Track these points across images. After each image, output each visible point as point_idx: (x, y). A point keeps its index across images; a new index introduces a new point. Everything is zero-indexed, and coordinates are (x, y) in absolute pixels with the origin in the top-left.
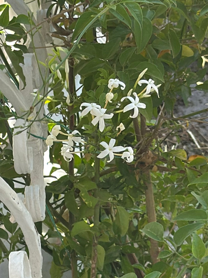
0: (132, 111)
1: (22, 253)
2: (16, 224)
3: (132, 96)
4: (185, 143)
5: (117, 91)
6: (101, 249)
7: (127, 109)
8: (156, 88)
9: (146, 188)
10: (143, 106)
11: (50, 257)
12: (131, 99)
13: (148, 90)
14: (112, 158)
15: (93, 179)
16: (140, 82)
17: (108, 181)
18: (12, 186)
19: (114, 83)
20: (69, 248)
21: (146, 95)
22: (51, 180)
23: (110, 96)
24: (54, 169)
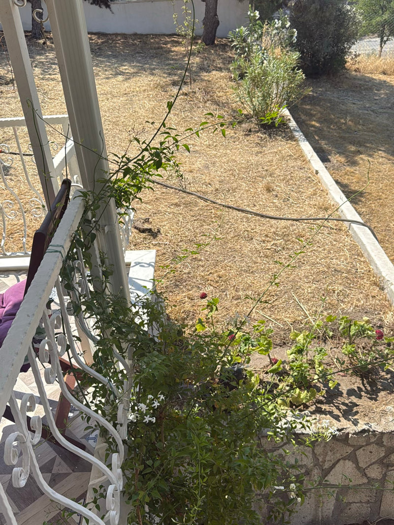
0: (155, 406)
1: (117, 454)
3: (156, 401)
5: (151, 399)
7: (153, 406)
8: (164, 398)
10: (159, 404)
12: (155, 402)
13: (161, 398)
14: (148, 421)
16: (159, 396)
19: (150, 396)
21: (160, 400)
23: (148, 401)
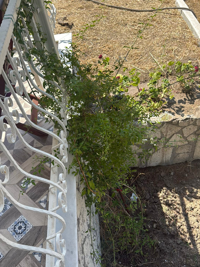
0: (79, 107)
1: (63, 131)
2: (62, 127)
4: (92, 113)
5: (76, 103)
6: (77, 130)
7: (78, 107)
8: (83, 103)
9: (84, 120)
10: (81, 106)
11: (68, 132)
12: (79, 105)
13: (82, 103)
14: (76, 115)
15: (75, 119)
16: (80, 102)
17: (78, 119)
18: (61, 120)
19: (76, 102)
20: (72, 130)
21: (81, 104)
22: (68, 119)
23: (75, 104)
24: (69, 117)
